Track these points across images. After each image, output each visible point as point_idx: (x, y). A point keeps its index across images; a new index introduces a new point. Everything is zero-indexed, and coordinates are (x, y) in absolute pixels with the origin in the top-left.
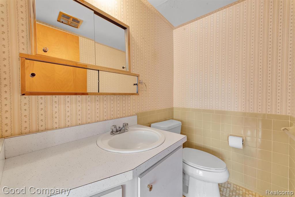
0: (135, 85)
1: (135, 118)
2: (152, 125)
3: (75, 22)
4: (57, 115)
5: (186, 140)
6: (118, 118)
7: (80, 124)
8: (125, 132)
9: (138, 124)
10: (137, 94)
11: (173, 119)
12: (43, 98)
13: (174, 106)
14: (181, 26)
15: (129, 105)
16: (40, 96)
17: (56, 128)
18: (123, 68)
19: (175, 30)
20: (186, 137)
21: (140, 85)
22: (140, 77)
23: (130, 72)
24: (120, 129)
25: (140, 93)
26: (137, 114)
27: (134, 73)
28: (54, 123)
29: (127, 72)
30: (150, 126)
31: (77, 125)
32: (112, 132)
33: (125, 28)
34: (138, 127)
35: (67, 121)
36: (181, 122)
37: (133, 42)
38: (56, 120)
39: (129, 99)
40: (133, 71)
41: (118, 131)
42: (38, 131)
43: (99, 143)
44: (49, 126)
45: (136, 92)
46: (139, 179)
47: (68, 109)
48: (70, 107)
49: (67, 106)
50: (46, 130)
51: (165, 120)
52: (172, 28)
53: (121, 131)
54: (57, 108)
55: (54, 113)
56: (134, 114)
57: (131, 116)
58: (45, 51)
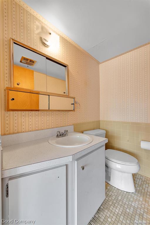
0: (72, 104)
1: (73, 127)
2: (84, 132)
3: (32, 62)
4: (24, 124)
5: (107, 142)
6: (61, 127)
7: (37, 130)
8: (66, 136)
9: (74, 131)
10: (74, 110)
11: (100, 129)
12: (17, 113)
13: (101, 119)
14: (105, 62)
15: (68, 118)
16: (15, 112)
17: (24, 132)
18: (64, 93)
19: (100, 65)
20: (107, 140)
21: (76, 104)
22: (76, 99)
23: (69, 96)
24: (62, 134)
25: (75, 110)
26: (73, 125)
27: (71, 96)
28: (22, 129)
29: (67, 96)
30: (83, 133)
31: (35, 130)
32: (57, 136)
33: (65, 66)
34: (75, 133)
35: (30, 128)
36: (105, 131)
37: (71, 75)
38: (24, 127)
39: (68, 114)
40: (71, 95)
41: (61, 135)
42: (14, 133)
43: (50, 141)
44: (20, 130)
45: (73, 109)
46: (76, 162)
47: (30, 120)
48: (31, 119)
49: (29, 118)
50: (18, 133)
51: (94, 129)
52: (99, 63)
53: (64, 135)
54: (24, 119)
55: (22, 122)
56: (72, 124)
57: (70, 125)
58: (18, 85)
